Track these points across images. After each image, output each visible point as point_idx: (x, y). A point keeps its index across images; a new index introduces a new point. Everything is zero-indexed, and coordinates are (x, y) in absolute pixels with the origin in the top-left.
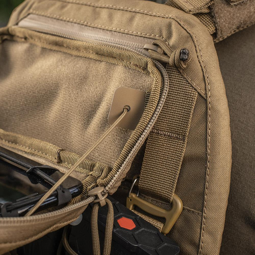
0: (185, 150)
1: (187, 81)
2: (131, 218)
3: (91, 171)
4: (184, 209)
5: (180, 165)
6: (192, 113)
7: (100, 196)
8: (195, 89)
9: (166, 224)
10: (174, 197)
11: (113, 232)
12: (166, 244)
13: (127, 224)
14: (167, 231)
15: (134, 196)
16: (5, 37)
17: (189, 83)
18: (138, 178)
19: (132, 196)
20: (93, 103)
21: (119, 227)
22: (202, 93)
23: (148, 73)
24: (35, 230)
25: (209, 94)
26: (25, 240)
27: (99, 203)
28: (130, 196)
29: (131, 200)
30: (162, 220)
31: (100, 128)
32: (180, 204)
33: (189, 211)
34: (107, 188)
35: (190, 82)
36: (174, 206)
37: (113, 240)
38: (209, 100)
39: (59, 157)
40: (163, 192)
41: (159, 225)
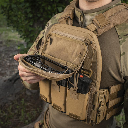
0: (92, 61)
2: (82, 75)
10: (91, 70)
12: (89, 80)
14: (90, 77)
18: (83, 67)
21: (80, 77)
22: (95, 49)
25: (97, 49)
27: (76, 73)
28: (82, 71)
30: (89, 75)
32: (92, 72)
33: (94, 73)
34: (77, 70)
38: (97, 50)
40: (89, 69)
41: (88, 76)
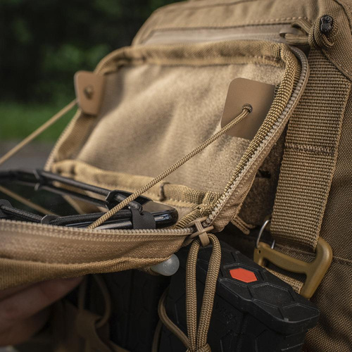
0: (334, 168)
1: (337, 69)
2: (252, 271)
3: (199, 204)
4: (334, 260)
5: (328, 192)
6: (342, 113)
7: (199, 226)
8: (347, 78)
9: (306, 283)
10: (316, 240)
11: (217, 281)
12: (298, 304)
13: (244, 275)
15: (264, 245)
16: (121, 62)
17: (339, 71)
18: (270, 218)
19: (262, 247)
20: (213, 118)
21: (230, 276)
23: (283, 66)
24: (83, 251)
26: (67, 263)
27: (197, 238)
28: (258, 247)
29: (260, 252)
30: (301, 277)
31: (218, 146)
32: (328, 254)
33: (342, 262)
34: (211, 217)
35: (340, 69)
36: (319, 255)
37: (217, 294)
39: (163, 192)
40: (304, 235)
41: (297, 285)
